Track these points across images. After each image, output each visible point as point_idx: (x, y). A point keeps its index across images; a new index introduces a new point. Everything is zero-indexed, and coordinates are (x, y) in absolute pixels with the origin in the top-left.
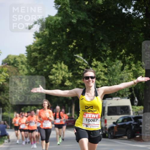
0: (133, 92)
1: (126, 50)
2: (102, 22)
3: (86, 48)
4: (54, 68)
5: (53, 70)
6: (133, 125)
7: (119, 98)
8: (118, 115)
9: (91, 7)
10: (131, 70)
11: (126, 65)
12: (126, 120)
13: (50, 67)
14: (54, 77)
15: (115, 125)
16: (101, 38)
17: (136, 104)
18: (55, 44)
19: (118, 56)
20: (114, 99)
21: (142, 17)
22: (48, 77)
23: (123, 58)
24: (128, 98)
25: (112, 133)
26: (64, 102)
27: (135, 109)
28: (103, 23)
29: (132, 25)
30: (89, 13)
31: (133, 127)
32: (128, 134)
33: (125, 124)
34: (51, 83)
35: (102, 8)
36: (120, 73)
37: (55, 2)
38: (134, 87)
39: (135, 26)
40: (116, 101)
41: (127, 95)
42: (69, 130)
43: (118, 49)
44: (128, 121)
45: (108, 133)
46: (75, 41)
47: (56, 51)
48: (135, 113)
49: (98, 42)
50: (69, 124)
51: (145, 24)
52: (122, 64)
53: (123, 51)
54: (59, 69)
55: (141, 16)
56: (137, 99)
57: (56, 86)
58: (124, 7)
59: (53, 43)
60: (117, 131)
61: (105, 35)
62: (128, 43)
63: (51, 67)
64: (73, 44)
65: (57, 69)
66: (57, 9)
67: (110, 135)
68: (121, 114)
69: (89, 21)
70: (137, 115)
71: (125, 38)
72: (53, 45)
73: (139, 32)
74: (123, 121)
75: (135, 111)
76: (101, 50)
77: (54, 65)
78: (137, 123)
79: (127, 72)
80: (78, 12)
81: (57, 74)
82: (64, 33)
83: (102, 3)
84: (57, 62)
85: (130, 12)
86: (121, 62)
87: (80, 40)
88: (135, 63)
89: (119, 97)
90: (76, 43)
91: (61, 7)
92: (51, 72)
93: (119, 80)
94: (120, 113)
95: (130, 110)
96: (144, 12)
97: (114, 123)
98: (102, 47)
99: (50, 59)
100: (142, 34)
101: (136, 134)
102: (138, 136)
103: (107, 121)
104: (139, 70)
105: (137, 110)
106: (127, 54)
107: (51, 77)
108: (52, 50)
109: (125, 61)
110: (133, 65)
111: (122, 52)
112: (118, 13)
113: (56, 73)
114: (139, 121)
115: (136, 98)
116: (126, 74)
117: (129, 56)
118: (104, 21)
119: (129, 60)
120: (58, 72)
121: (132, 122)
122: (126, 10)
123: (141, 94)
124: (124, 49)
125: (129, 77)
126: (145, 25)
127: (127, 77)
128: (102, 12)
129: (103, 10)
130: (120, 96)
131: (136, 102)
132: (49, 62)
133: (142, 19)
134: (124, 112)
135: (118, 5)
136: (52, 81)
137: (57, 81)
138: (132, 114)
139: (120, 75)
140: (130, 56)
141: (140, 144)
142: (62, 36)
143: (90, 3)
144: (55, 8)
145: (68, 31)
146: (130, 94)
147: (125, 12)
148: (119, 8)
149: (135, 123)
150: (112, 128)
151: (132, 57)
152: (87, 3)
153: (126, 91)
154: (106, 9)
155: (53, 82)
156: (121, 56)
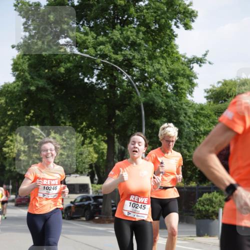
0: (94, 169)
1: (87, 123)
2: (62, 91)
3: (44, 118)
4: (9, 139)
5: (8, 142)
6: (93, 205)
7: (78, 175)
8: (76, 193)
9: (50, 74)
10: (92, 145)
11: (86, 140)
12: (84, 200)
13: (4, 139)
14: (9, 150)
15: (72, 205)
16: (60, 110)
17: (96, 182)
18: (12, 114)
19: (79, 129)
20: (72, 175)
21: (106, 87)
22: (2, 150)
23: (84, 131)
24: (88, 176)
25: (69, 214)
26: (18, 177)
27: (95, 187)
28: (63, 93)
29: (94, 95)
30: (49, 81)
31: (92, 208)
32: (86, 215)
33: (84, 204)
34: (5, 156)
35: (63, 77)
36: (79, 148)
37: (12, 69)
38: (95, 164)
39: (98, 97)
40: (74, 178)
41: (87, 173)
42: (22, 209)
43: (79, 121)
44: (86, 201)
45: (65, 213)
46: (32, 111)
47: (11, 121)
48: (95, 191)
49: (56, 113)
50: (23, 202)
51: (108, 95)
52: (83, 138)
53: (84, 123)
54: (14, 141)
55: (104, 86)
56: (98, 176)
57: (10, 159)
58: (87, 77)
59: (9, 113)
60: (74, 211)
61: (65, 106)
62: (90, 116)
63: (6, 139)
64: (30, 114)
65: (11, 141)
66: (14, 76)
67: (66, 216)
68: (80, 193)
69: (49, 87)
70: (97, 195)
71: (87, 110)
72: (9, 115)
73: (101, 103)
74: (81, 201)
75: (94, 189)
76: (60, 122)
77: (9, 137)
78: (97, 203)
79: (88, 147)
80: (37, 79)
81: (12, 147)
82: (21, 102)
83: (64, 72)
84: (12, 133)
85: (93, 82)
86: (81, 136)
87: (38, 111)
88: (96, 137)
89: (77, 173)
90: (33, 113)
91: (18, 74)
92: (5, 144)
93: (78, 155)
94: (78, 192)
95: (89, 189)
96: (108, 82)
97: (71, 202)
98: (60, 118)
99: (4, 130)
100: (104, 106)
101: (95, 215)
102: (97, 218)
103: (64, 200)
104: (100, 145)
105: (97, 189)
106: (88, 127)
107: (5, 149)
108: (7, 120)
109: (86, 135)
110: (95, 139)
111: (82, 124)
112: (79, 83)
113: (11, 145)
114: (98, 201)
115: (96, 175)
116: (86, 149)
117: (90, 130)
118: (64, 91)
119: (90, 134)
120: (13, 144)
121: (92, 202)
122: (88, 79)
123: (102, 171)
124: (85, 121)
125: (89, 152)
126: (108, 97)
127: (88, 153)
128: (62, 80)
129: (64, 79)
130: (79, 173)
131: (96, 180)
132: (3, 133)
133: (106, 89)
134: (83, 190)
135: (80, 74)
136: (5, 154)
137: (11, 154)
138: (91, 193)
139: (80, 150)
140: (92, 129)
141: (99, 226)
142: (19, 104)
143: (50, 71)
144: (12, 75)
145: (25, 100)
146: (90, 170)
147: (87, 81)
148: (82, 77)
149: (95, 203)
150: (69, 208)
151: (93, 131)
152: (46, 71)
153: (85, 168)
154: (67, 78)
155: (7, 155)
156: (82, 129)
